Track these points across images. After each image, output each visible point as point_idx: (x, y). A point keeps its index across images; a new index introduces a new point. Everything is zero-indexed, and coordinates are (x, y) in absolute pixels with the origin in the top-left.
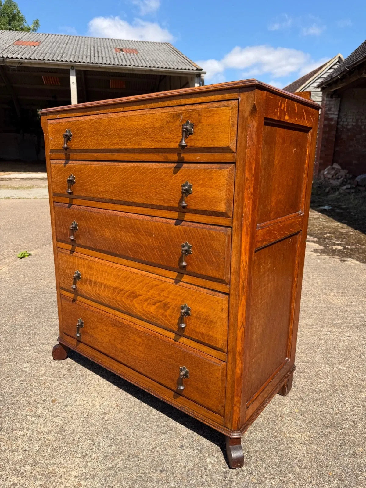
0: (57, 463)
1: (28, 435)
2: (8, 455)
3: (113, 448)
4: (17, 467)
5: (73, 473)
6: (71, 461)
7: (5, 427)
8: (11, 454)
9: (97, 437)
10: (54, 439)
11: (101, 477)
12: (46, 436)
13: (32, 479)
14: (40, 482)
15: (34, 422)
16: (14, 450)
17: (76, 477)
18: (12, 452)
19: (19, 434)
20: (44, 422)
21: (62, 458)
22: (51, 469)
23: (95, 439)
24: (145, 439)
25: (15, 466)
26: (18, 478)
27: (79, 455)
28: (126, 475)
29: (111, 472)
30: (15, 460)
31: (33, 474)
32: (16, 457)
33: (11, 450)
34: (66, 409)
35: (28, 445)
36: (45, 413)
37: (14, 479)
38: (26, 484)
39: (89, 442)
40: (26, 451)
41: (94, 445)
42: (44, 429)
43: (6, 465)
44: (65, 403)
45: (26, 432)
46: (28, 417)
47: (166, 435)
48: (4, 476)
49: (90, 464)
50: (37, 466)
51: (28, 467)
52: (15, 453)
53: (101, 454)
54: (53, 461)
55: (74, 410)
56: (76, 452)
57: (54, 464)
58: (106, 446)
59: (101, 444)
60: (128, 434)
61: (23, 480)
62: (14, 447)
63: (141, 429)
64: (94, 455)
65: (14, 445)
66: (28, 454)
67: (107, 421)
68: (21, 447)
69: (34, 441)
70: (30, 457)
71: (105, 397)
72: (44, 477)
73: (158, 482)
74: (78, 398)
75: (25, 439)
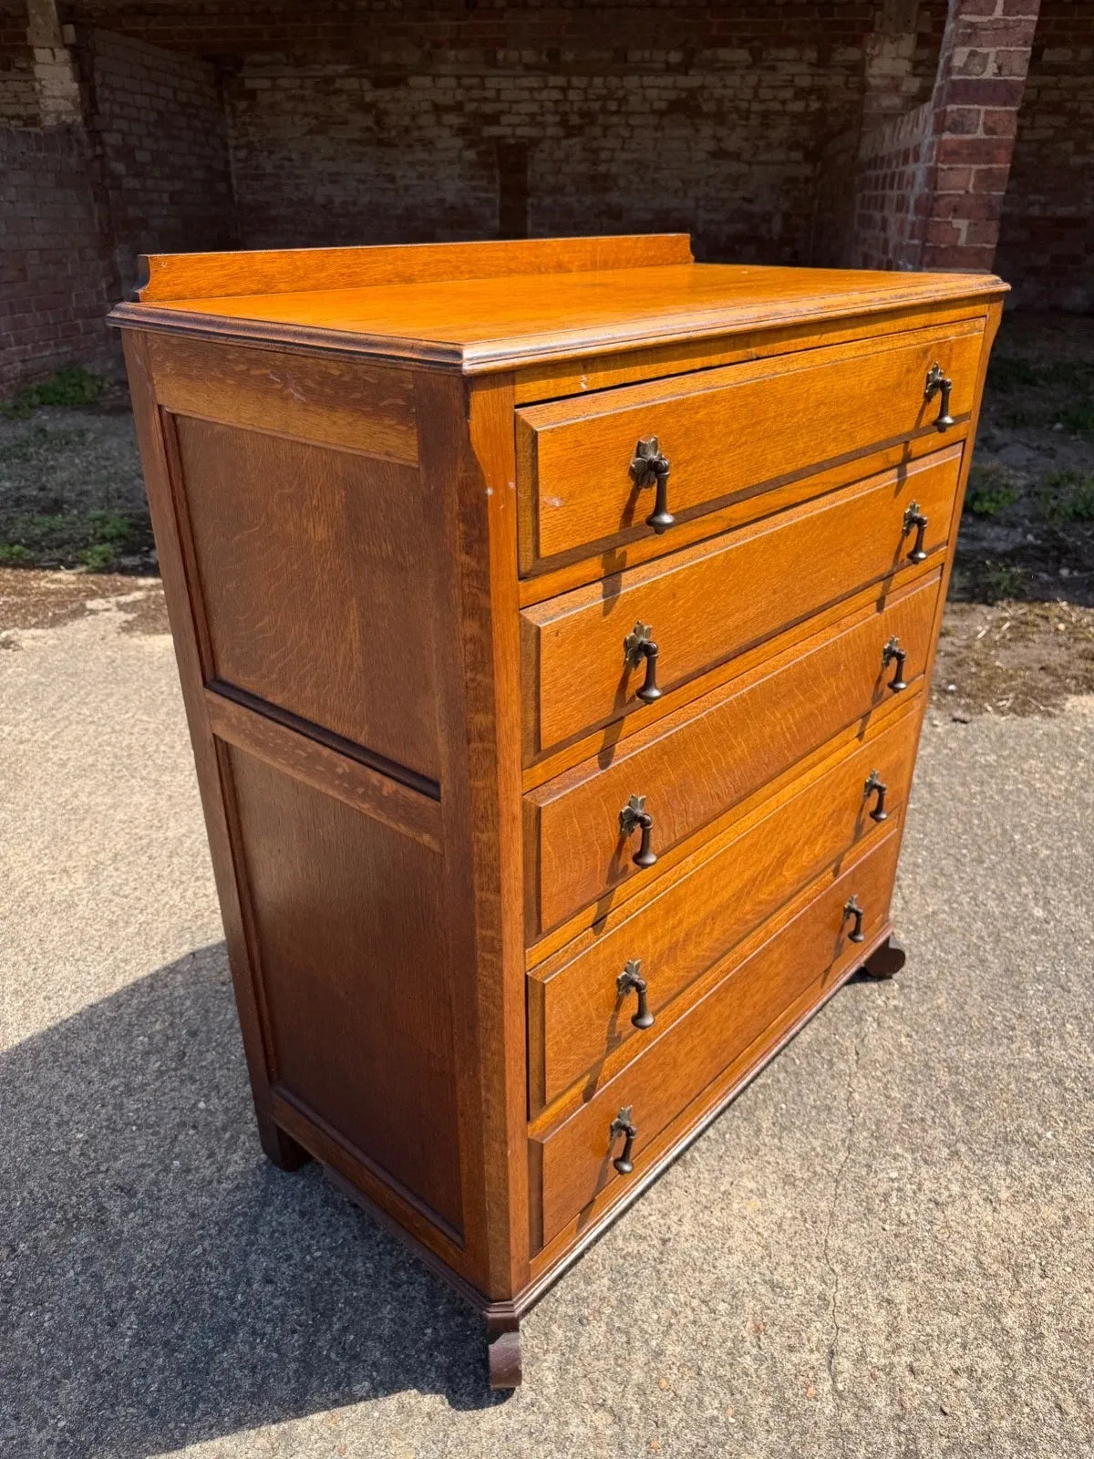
0: (976, 1258)
1: (909, 1360)
2: (990, 1387)
3: (900, 1151)
4: (1019, 1346)
5: (989, 1218)
6: (960, 1229)
7: (899, 1444)
8: (985, 1382)
9: (875, 1187)
10: (907, 1284)
11: (979, 1165)
12: (904, 1308)
13: (1035, 1301)
14: (1036, 1279)
15: (862, 1357)
16: (970, 1377)
17: (995, 1210)
18: (980, 1381)
19: (914, 1386)
20: (853, 1330)
21: (957, 1250)
22: (995, 1267)
23: (880, 1190)
24: (856, 1096)
25: (1017, 1356)
26: (1045, 1333)
27: (938, 1214)
28: (959, 1121)
29: (962, 1148)
30: (999, 1362)
31: (1024, 1301)
32: (990, 1361)
33: (975, 1385)
34: (789, 1280)
35: (944, 1346)
36: (814, 1339)
37: (1051, 1341)
38: (1051, 1308)
39: (894, 1200)
40: (964, 1346)
41: (899, 1190)
42: (879, 1320)
43: (1021, 1378)
44: (762, 1289)
45: (901, 1370)
46: (840, 1387)
47: (835, 1060)
48: (1054, 1372)
49: (955, 1189)
50: (1000, 1299)
51: (1009, 1320)
52: (980, 1371)
53: (923, 1170)
54: (973, 1267)
55: (787, 1258)
56: (931, 1222)
57: (980, 1265)
58: (898, 1164)
59: (894, 1175)
60: (850, 1125)
61: (1046, 1318)
62: (962, 1382)
63: (829, 1102)
64: (927, 1185)
65: (957, 1383)
66: (972, 1335)
67: (815, 1172)
68: (957, 1363)
69: (928, 1335)
70: (978, 1325)
71: (722, 1189)
72: (1021, 1277)
73: (957, 1074)
74: (736, 1258)
75: (925, 1362)
